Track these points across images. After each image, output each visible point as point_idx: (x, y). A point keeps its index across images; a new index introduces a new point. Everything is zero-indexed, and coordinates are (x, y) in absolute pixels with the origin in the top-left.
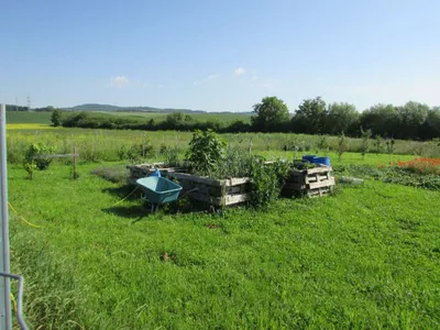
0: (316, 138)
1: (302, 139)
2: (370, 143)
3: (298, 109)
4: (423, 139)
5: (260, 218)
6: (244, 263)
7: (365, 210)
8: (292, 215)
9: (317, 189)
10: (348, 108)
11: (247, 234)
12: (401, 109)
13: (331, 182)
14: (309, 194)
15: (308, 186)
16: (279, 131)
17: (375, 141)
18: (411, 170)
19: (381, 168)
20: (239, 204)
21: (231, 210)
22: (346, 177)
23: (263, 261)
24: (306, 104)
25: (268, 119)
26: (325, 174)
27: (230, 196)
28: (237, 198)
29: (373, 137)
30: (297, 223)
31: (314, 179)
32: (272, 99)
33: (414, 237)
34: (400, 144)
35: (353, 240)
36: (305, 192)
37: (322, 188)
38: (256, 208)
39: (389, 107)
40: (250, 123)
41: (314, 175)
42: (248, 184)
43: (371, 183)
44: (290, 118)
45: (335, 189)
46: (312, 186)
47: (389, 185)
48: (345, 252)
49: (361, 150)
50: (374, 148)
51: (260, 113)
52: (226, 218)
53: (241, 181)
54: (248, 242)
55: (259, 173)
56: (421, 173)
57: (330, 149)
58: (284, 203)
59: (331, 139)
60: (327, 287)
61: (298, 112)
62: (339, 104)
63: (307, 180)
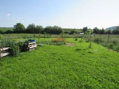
0: (33, 35)
1: (29, 35)
2: (46, 35)
3: (28, 27)
4: (58, 34)
5: (14, 59)
6: (7, 74)
7: (44, 52)
8: (24, 56)
9: (32, 48)
10: (41, 27)
11: (9, 65)
12: (53, 27)
13: (36, 46)
14: (30, 50)
15: (29, 48)
16: (22, 33)
17: (48, 35)
18: (55, 41)
19: (49, 42)
20: (7, 56)
21: (4, 58)
22: (40, 44)
23: (14, 72)
24: (30, 25)
25: (18, 29)
26: (34, 44)
27: (3, 54)
28: (6, 54)
29: (47, 34)
30: (26, 59)
31: (31, 46)
32: (19, 24)
33: (54, 57)
34: (53, 36)
35: (41, 60)
36: (28, 49)
37: (33, 48)
38: (13, 56)
39: (50, 27)
40: (13, 31)
41: (31, 45)
42: (9, 49)
43: (46, 45)
44: (26, 29)
45: (37, 48)
46: (30, 48)
47: (50, 45)
48: (38, 64)
49: (44, 37)
50: (47, 37)
51: (16, 28)
52: (2, 61)
53: (7, 48)
54: (10, 67)
55: (13, 45)
56: (57, 42)
57: (37, 37)
58: (22, 53)
59: (37, 35)
60: (33, 74)
61: (28, 28)
62: (39, 26)
63: (29, 46)
